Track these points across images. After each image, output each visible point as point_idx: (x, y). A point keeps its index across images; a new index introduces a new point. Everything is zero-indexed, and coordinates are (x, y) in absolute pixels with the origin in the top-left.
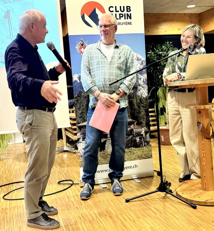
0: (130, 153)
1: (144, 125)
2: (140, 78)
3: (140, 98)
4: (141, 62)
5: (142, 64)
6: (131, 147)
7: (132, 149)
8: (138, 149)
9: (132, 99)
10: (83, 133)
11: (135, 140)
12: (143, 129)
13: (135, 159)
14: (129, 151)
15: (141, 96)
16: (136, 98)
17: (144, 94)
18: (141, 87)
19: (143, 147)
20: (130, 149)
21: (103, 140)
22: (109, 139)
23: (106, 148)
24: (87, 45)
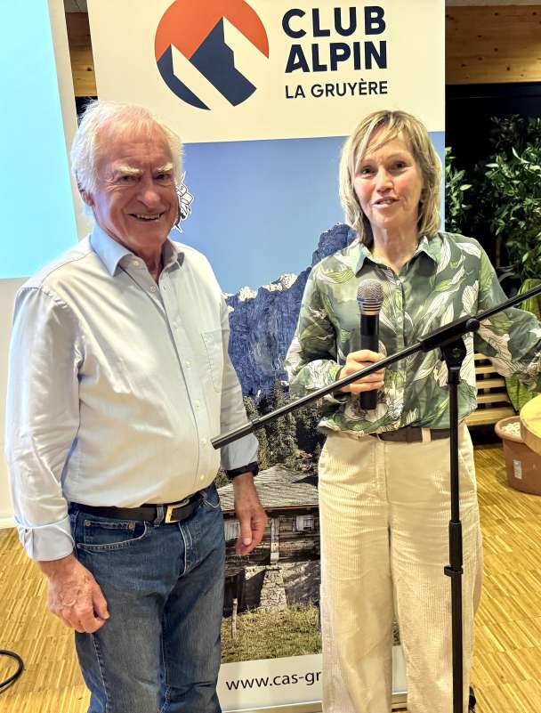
21: (251, 572)
22: (275, 567)
23: (266, 601)
24: (184, 190)
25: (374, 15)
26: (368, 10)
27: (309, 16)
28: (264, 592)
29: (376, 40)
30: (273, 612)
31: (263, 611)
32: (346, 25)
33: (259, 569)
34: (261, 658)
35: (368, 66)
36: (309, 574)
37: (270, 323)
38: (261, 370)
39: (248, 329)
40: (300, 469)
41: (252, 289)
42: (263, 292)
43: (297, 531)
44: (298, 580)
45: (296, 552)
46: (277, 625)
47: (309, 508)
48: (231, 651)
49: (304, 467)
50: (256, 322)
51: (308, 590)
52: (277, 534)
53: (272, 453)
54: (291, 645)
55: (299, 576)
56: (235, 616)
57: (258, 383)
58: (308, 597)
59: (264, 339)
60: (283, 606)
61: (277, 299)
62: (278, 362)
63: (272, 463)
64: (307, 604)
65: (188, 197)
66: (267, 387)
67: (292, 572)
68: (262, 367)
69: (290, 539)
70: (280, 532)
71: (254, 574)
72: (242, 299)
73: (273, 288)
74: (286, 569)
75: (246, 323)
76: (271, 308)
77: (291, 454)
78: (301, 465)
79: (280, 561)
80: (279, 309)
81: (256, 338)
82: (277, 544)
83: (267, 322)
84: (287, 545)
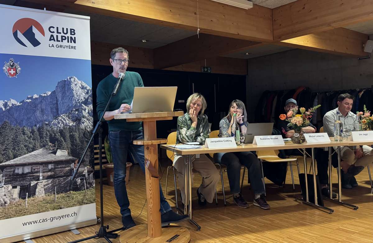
0: (68, 197)
1: (88, 163)
2: (84, 109)
3: (83, 132)
4: (86, 91)
5: (87, 93)
6: (70, 190)
7: (70, 193)
8: (78, 192)
9: (74, 133)
10: (5, 175)
11: (76, 182)
12: (86, 168)
13: (74, 205)
14: (67, 196)
15: (85, 129)
16: (79, 132)
17: (88, 127)
18: (85, 119)
19: (85, 189)
20: (68, 193)
21: (33, 183)
22: (41, 181)
23: (37, 193)
24: (18, 66)
25: (73, 31)
26: (71, 30)
27: (56, 29)
28: (37, 190)
30: (40, 197)
31: (36, 197)
32: (65, 32)
33: (36, 182)
34: (35, 213)
35: (71, 42)
36: (52, 183)
37: (42, 105)
38: (39, 119)
39: (35, 107)
40: (50, 149)
41: (37, 95)
42: (40, 96)
43: (48, 169)
44: (48, 185)
45: (48, 176)
46: (41, 201)
47: (52, 162)
48: (25, 211)
49: (52, 149)
50: (38, 104)
51: (52, 189)
52: (42, 170)
53: (41, 144)
54: (45, 208)
55: (49, 184)
56: (27, 199)
57: (38, 122)
58: (51, 191)
59: (40, 109)
60: (43, 195)
61: (45, 98)
62: (44, 116)
63: (41, 147)
64: (51, 193)
65: (19, 69)
66: (41, 124)
67: (47, 183)
68: (39, 117)
69: (46, 172)
70: (43, 169)
71: (34, 184)
72: (34, 97)
73: (44, 95)
74: (45, 182)
75: (35, 104)
76: (43, 100)
77: (47, 144)
78: (51, 148)
79: (43, 179)
80: (45, 101)
81: (38, 109)
82: (42, 174)
83: (41, 105)
84: (46, 174)
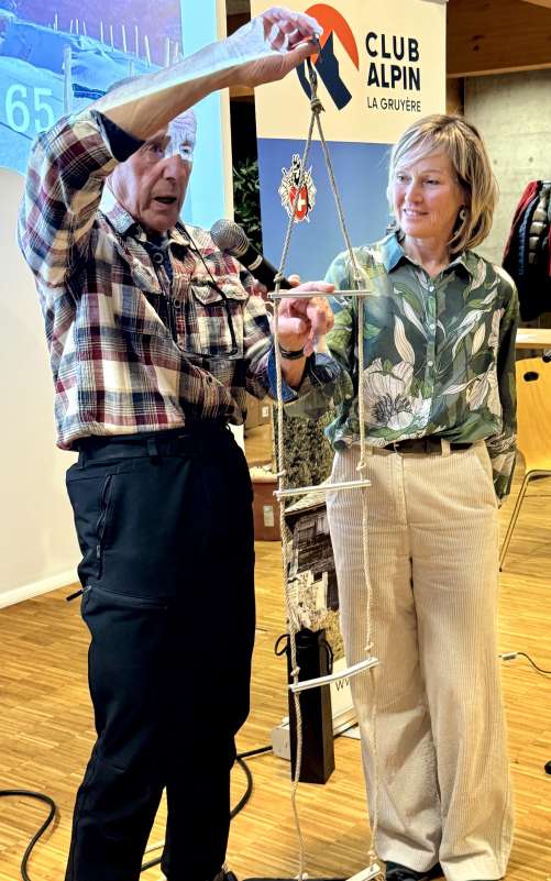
10: (298, 543)
24: (311, 182)
25: (413, 46)
27: (379, 38)
29: (414, 65)
35: (411, 88)
65: (313, 190)
